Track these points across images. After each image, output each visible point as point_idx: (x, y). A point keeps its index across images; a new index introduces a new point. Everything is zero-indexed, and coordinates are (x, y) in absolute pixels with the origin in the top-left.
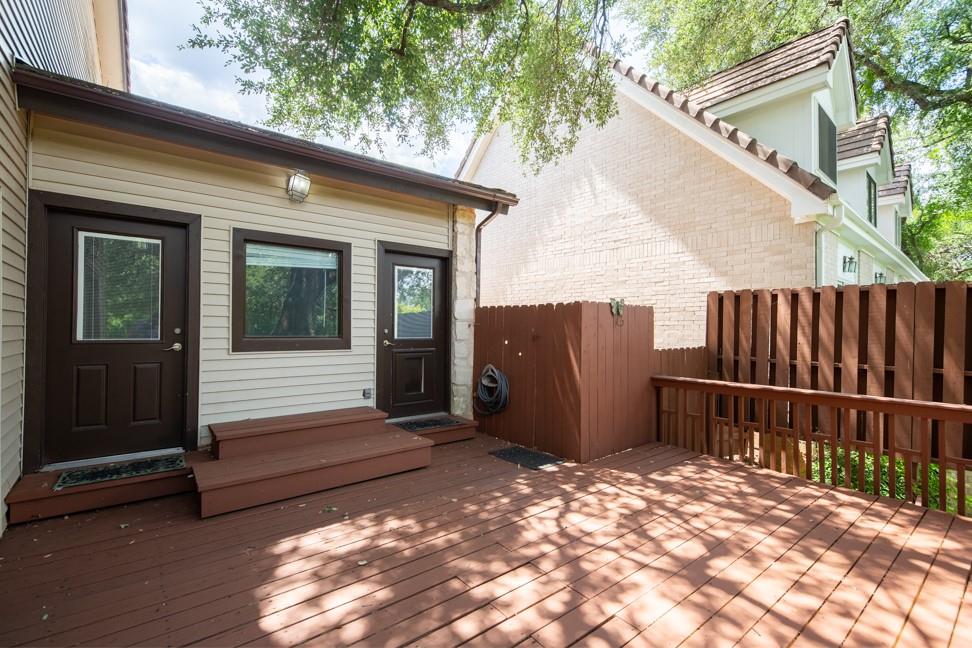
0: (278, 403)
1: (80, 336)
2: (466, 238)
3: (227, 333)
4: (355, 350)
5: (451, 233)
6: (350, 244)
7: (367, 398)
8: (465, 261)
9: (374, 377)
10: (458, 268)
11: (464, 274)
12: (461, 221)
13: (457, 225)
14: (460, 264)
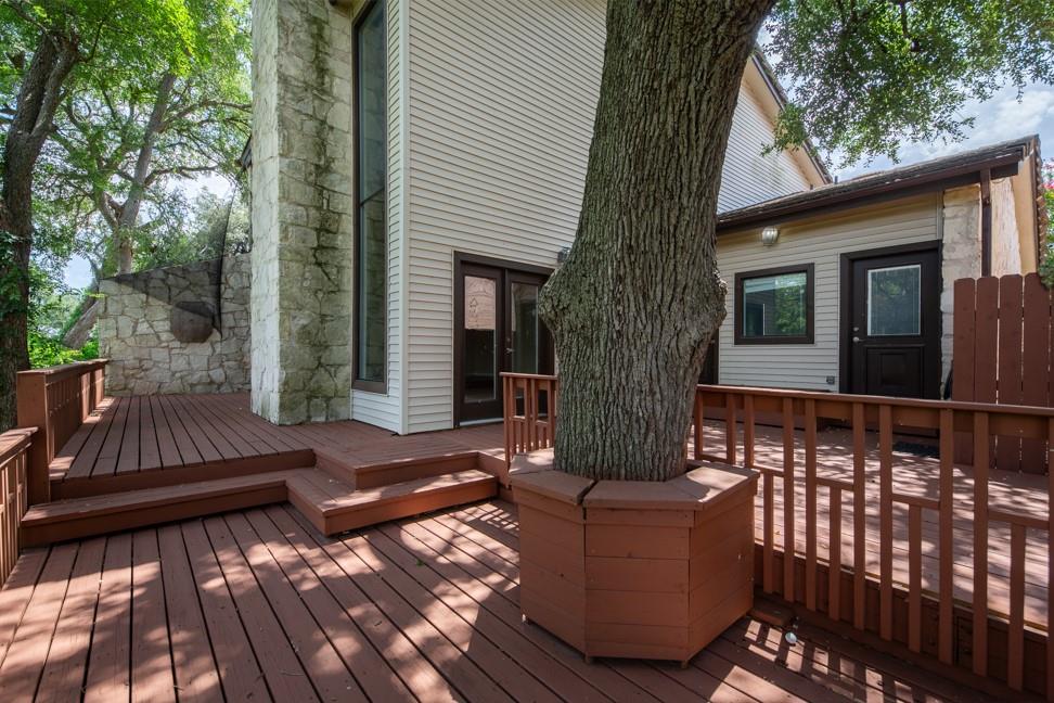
2: (959, 220)
3: (732, 334)
4: (819, 345)
5: (939, 221)
6: (813, 264)
7: (829, 383)
8: (958, 247)
9: (837, 367)
10: (945, 257)
11: (957, 261)
12: (951, 204)
13: (945, 211)
14: (948, 251)
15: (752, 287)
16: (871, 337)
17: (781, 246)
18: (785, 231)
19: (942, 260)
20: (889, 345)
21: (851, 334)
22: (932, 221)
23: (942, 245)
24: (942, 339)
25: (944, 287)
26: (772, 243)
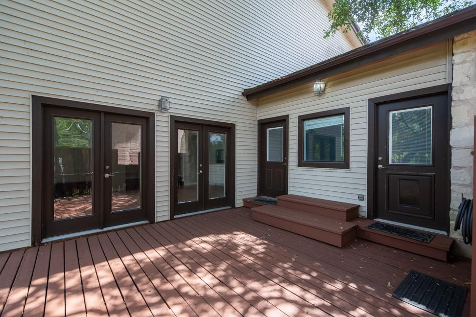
0: (309, 191)
1: (268, 160)
2: (468, 64)
3: (296, 159)
4: (353, 170)
5: (448, 67)
6: (348, 108)
7: (360, 200)
8: (466, 89)
9: (365, 187)
10: (454, 98)
11: (465, 102)
12: (459, 51)
13: (454, 58)
14: (457, 93)
15: (309, 125)
16: (391, 165)
17: (327, 95)
18: (329, 84)
19: (451, 100)
20: (406, 172)
21: (376, 162)
22: (442, 68)
23: (452, 88)
24: (452, 170)
25: (453, 124)
26: (321, 93)
